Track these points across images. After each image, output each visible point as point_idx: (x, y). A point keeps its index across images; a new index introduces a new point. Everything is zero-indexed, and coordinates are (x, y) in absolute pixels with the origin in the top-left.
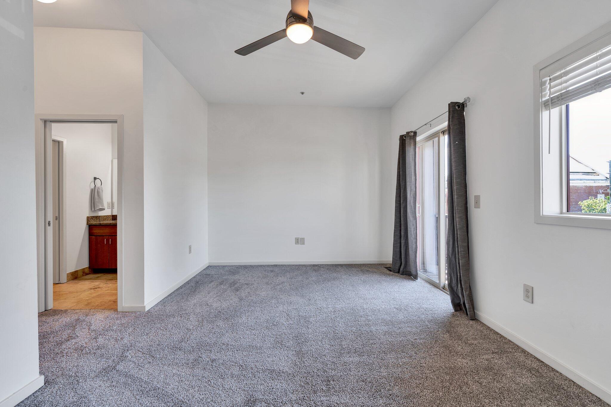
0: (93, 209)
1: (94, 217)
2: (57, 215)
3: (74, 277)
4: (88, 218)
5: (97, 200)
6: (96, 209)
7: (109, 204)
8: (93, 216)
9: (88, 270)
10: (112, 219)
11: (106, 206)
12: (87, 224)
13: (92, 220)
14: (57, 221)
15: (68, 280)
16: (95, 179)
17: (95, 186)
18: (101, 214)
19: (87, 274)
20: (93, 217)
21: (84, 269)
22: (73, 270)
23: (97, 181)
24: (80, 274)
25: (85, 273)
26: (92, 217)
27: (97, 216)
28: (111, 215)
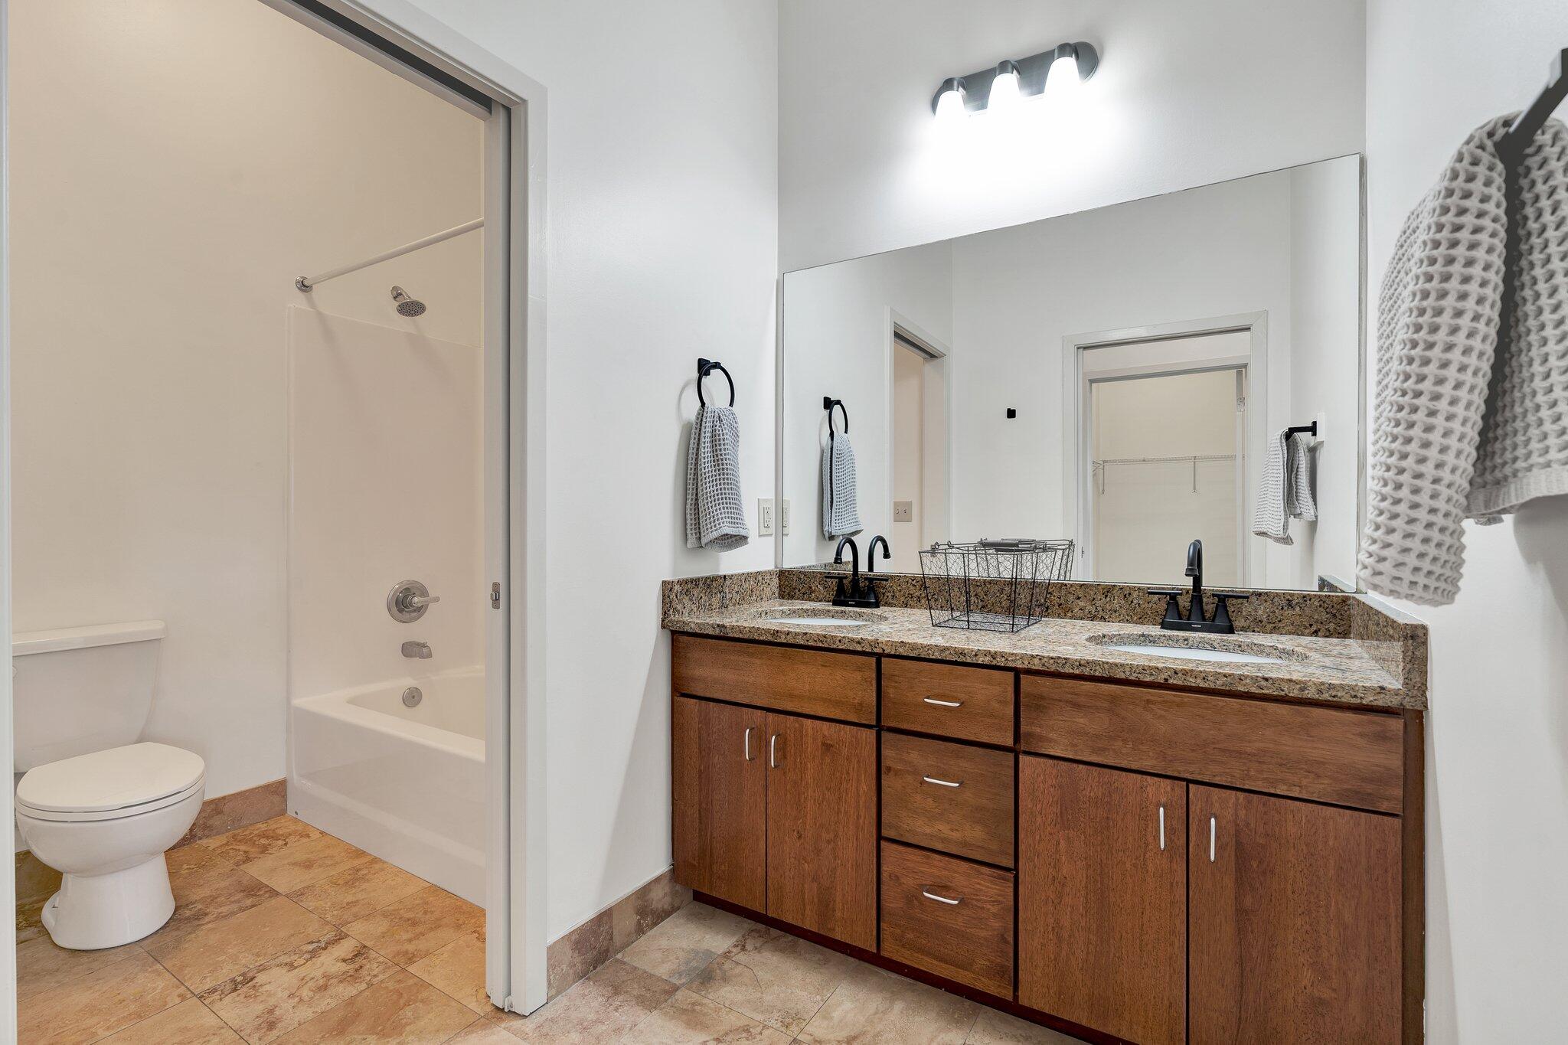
0: (692, 540)
1: (695, 582)
2: (500, 579)
3: (590, 956)
4: (667, 592)
5: (708, 488)
6: (704, 541)
7: (766, 511)
8: (692, 581)
9: (667, 889)
10: (777, 591)
11: (751, 522)
12: (663, 627)
13: (686, 600)
14: (501, 612)
15: (556, 987)
16: (705, 367)
17: (703, 404)
18: (731, 563)
19: (660, 916)
20: (690, 585)
21: (644, 891)
22: (584, 913)
23: (715, 381)
24: (627, 922)
25: (653, 912)
26: (686, 582)
27: (714, 579)
28: (771, 567)
